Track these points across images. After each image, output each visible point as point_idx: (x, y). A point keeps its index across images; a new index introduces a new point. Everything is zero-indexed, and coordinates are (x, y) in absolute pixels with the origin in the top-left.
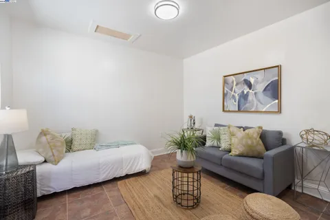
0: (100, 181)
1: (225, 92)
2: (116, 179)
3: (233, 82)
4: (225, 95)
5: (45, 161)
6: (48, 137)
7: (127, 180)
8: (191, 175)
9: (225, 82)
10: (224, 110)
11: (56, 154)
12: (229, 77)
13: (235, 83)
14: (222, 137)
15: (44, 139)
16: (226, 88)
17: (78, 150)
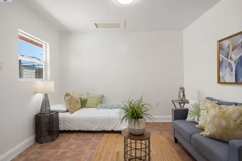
0: (94, 130)
1: (221, 59)
2: (104, 132)
3: (229, 47)
4: (220, 64)
5: (68, 111)
6: (69, 97)
7: (111, 135)
8: (143, 142)
9: (220, 48)
10: (219, 82)
11: (72, 107)
12: (224, 41)
13: (231, 48)
14: (203, 113)
15: (67, 98)
16: (221, 55)
17: (89, 107)
